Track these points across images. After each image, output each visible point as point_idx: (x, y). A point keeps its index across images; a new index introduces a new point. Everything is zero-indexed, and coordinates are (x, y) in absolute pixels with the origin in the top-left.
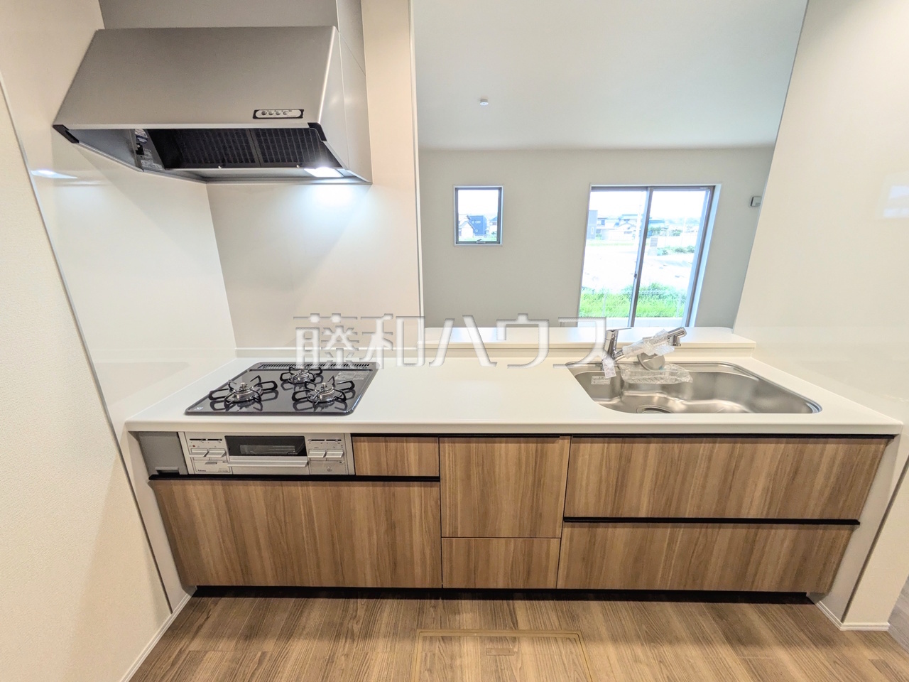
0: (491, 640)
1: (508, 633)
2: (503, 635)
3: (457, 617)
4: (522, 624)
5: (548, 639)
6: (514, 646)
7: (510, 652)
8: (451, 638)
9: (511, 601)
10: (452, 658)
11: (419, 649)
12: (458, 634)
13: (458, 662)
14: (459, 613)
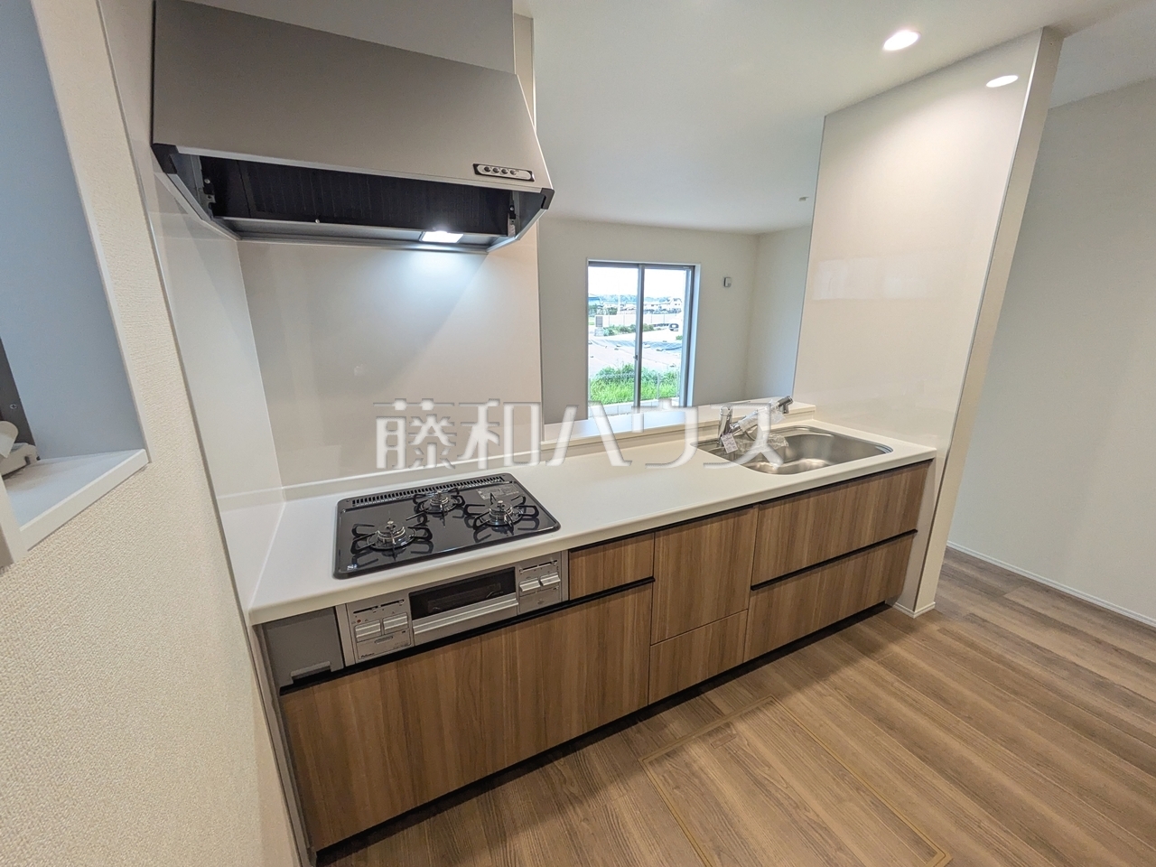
0: (710, 734)
1: (719, 723)
2: (716, 726)
3: (667, 731)
4: (725, 710)
5: (753, 711)
6: (731, 730)
7: (732, 737)
8: (674, 752)
9: (702, 695)
10: (688, 765)
11: (654, 775)
12: (678, 745)
13: (695, 767)
14: (665, 726)
